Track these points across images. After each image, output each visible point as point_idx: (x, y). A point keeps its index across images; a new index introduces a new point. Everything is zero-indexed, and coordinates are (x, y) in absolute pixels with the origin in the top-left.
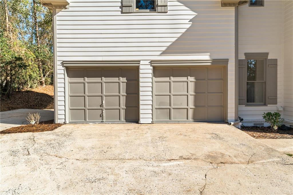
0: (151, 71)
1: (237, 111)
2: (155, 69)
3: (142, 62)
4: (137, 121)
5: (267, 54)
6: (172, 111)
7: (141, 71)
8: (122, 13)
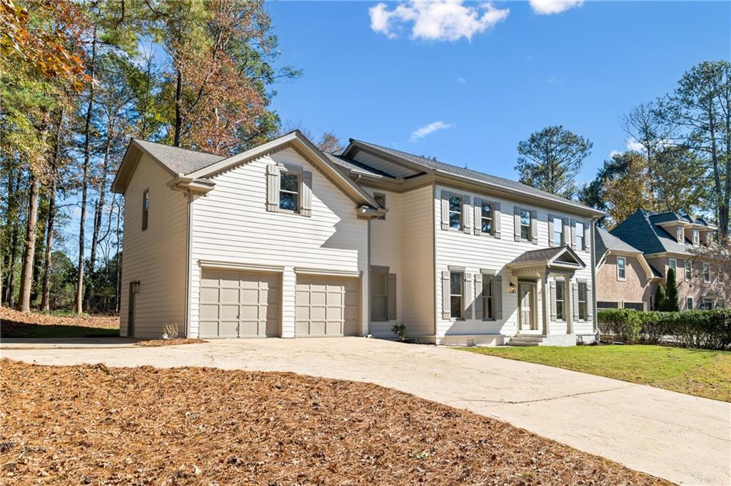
0: (294, 279)
1: (369, 326)
2: (298, 276)
3: (286, 269)
4: (278, 335)
5: (388, 268)
6: (311, 324)
7: (284, 278)
8: (267, 210)
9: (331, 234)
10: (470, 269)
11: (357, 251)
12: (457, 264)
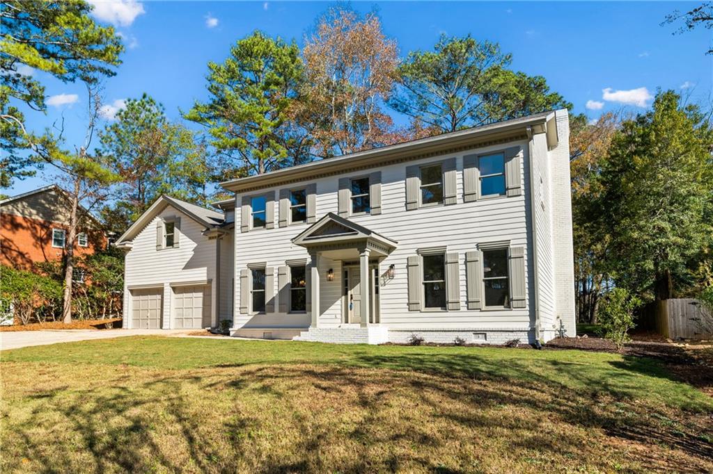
0: (171, 290)
1: (217, 321)
2: (173, 288)
3: (166, 284)
6: (184, 320)
7: (165, 291)
8: (157, 250)
9: (191, 256)
10: (271, 263)
11: (206, 268)
12: (257, 260)
